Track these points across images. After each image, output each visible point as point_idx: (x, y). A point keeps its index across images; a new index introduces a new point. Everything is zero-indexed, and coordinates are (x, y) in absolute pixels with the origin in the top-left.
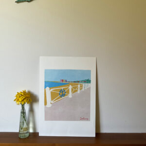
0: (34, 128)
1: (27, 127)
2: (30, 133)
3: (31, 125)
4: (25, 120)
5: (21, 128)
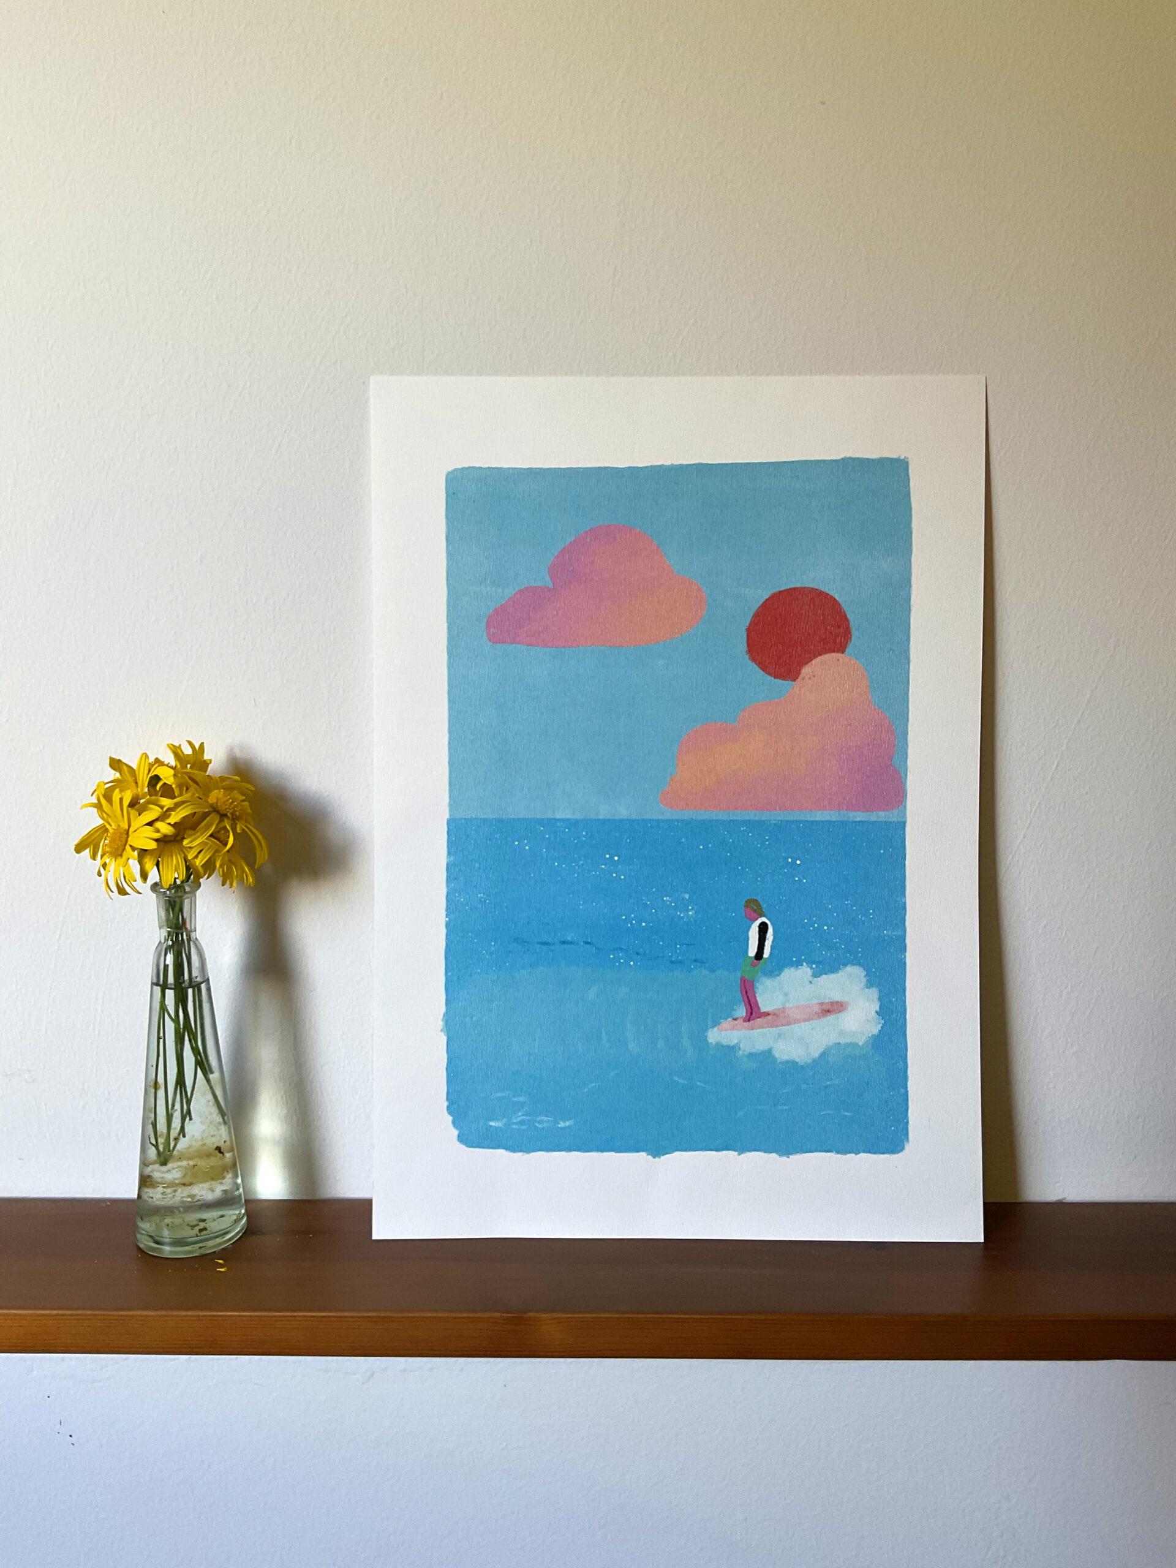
2: (255, 1209)
4: (202, 1063)
5: (156, 1146)
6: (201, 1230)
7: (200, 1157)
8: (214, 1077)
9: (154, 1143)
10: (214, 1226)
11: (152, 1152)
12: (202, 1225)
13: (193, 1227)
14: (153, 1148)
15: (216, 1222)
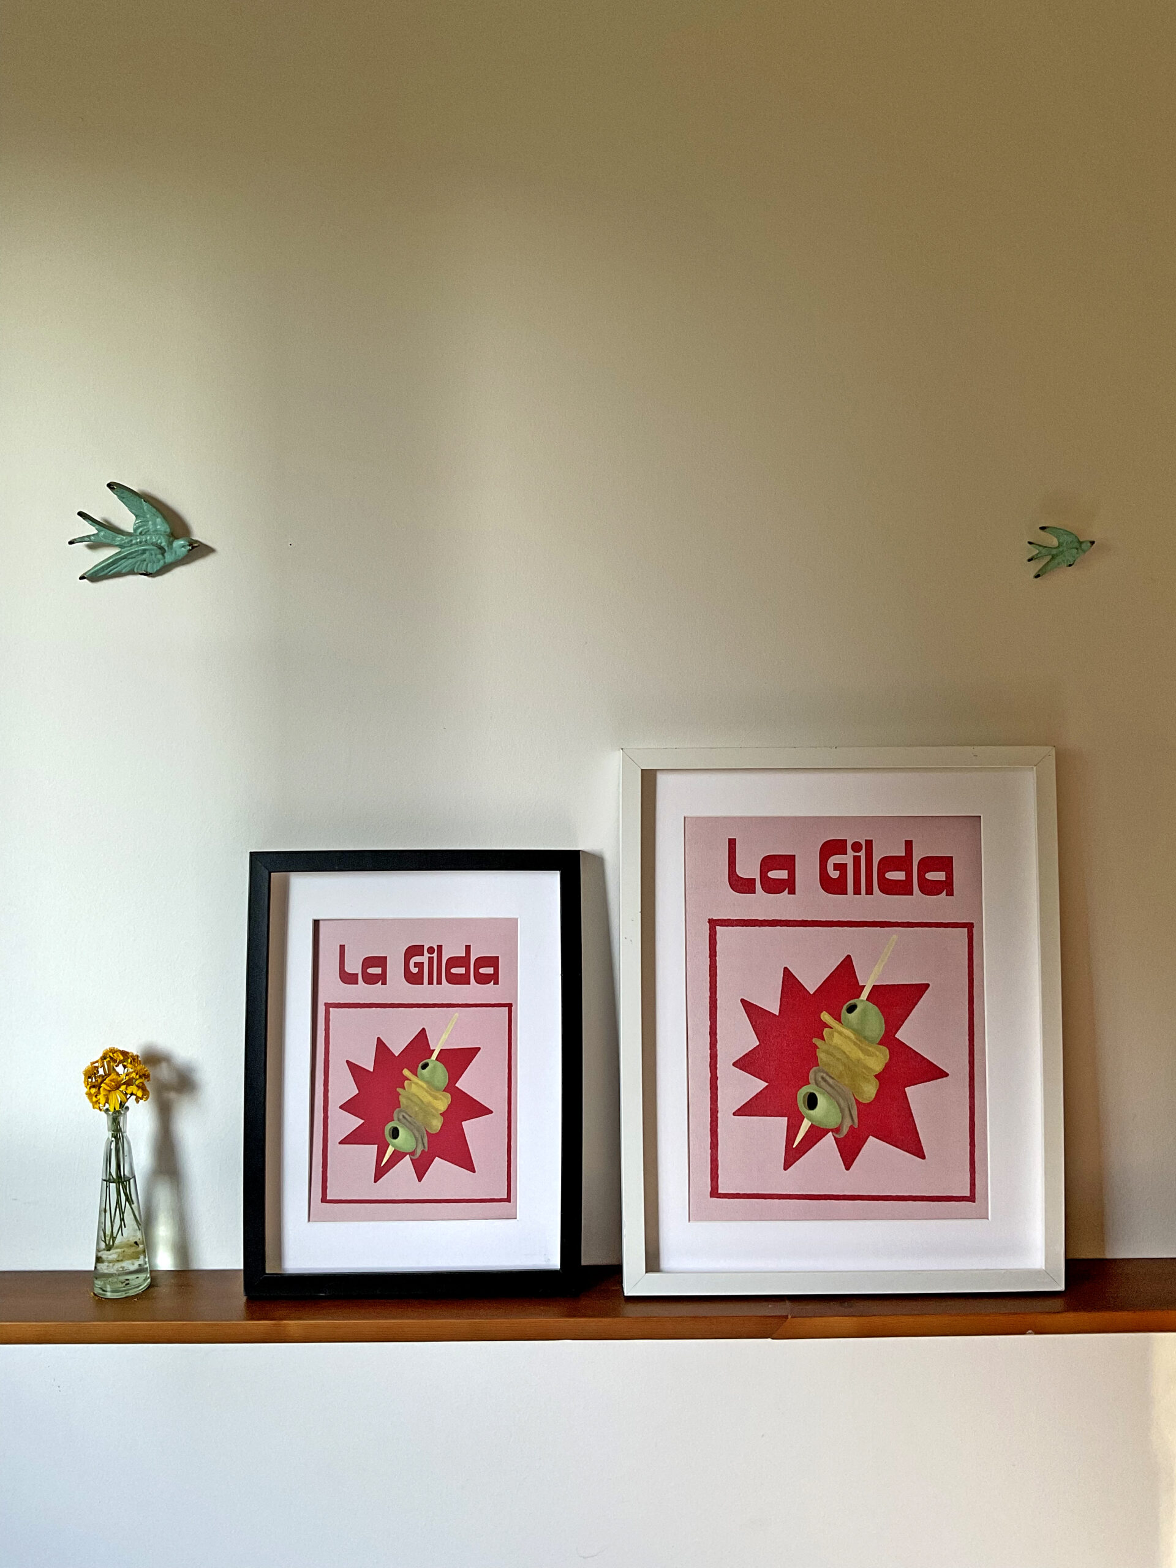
0: (183, 1248)
1: (139, 1236)
2: (155, 1277)
3: (164, 1231)
5: (105, 1242)
6: (126, 1284)
7: (128, 1247)
8: (134, 1206)
9: (103, 1239)
10: (134, 1283)
11: (103, 1245)
12: (127, 1282)
13: (122, 1283)
14: (104, 1244)
15: (133, 1281)
